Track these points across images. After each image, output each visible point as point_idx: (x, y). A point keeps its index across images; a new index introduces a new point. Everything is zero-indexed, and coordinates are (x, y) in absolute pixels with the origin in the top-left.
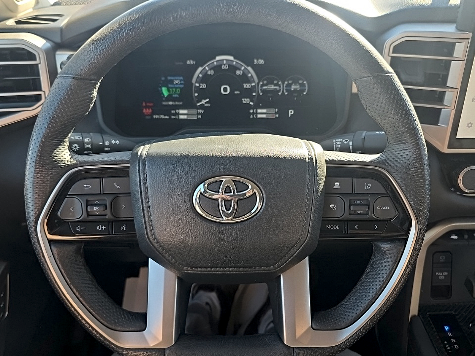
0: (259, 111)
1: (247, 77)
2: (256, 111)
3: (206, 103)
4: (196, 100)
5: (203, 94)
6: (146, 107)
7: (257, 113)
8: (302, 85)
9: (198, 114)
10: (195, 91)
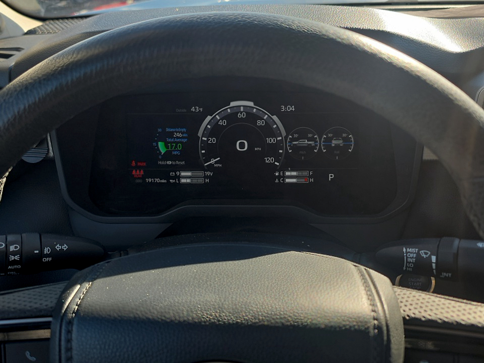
0: (288, 174)
1: (272, 128)
2: (284, 173)
3: (216, 163)
4: (202, 158)
5: (211, 151)
6: (137, 168)
7: (285, 177)
8: (346, 140)
9: (206, 177)
10: (201, 146)
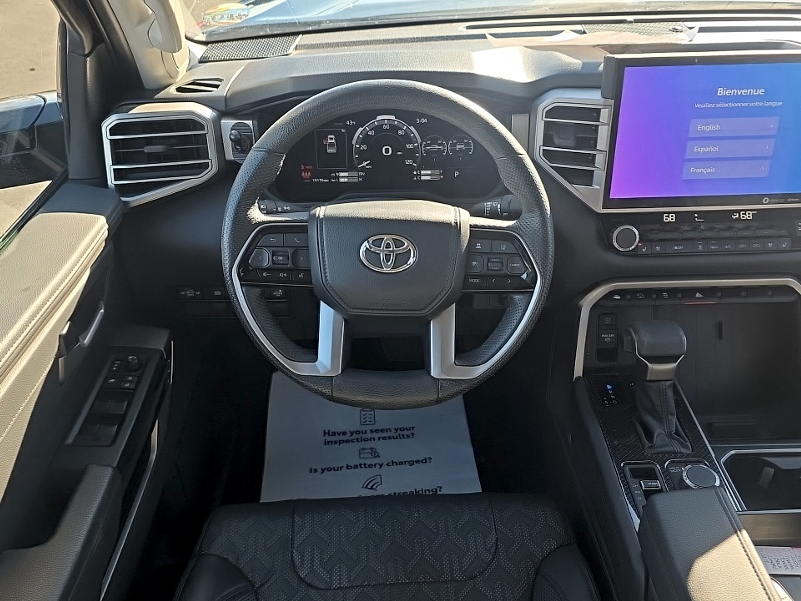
0: (423, 172)
1: (410, 136)
2: (420, 172)
3: (367, 165)
4: (356, 162)
5: (363, 156)
6: (305, 170)
7: (420, 175)
8: (467, 144)
9: (359, 177)
10: (355, 152)
